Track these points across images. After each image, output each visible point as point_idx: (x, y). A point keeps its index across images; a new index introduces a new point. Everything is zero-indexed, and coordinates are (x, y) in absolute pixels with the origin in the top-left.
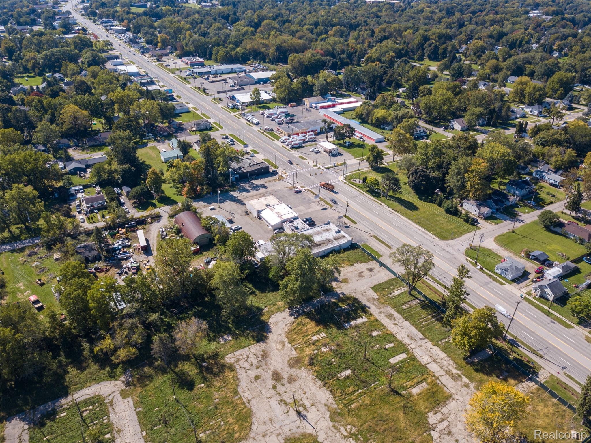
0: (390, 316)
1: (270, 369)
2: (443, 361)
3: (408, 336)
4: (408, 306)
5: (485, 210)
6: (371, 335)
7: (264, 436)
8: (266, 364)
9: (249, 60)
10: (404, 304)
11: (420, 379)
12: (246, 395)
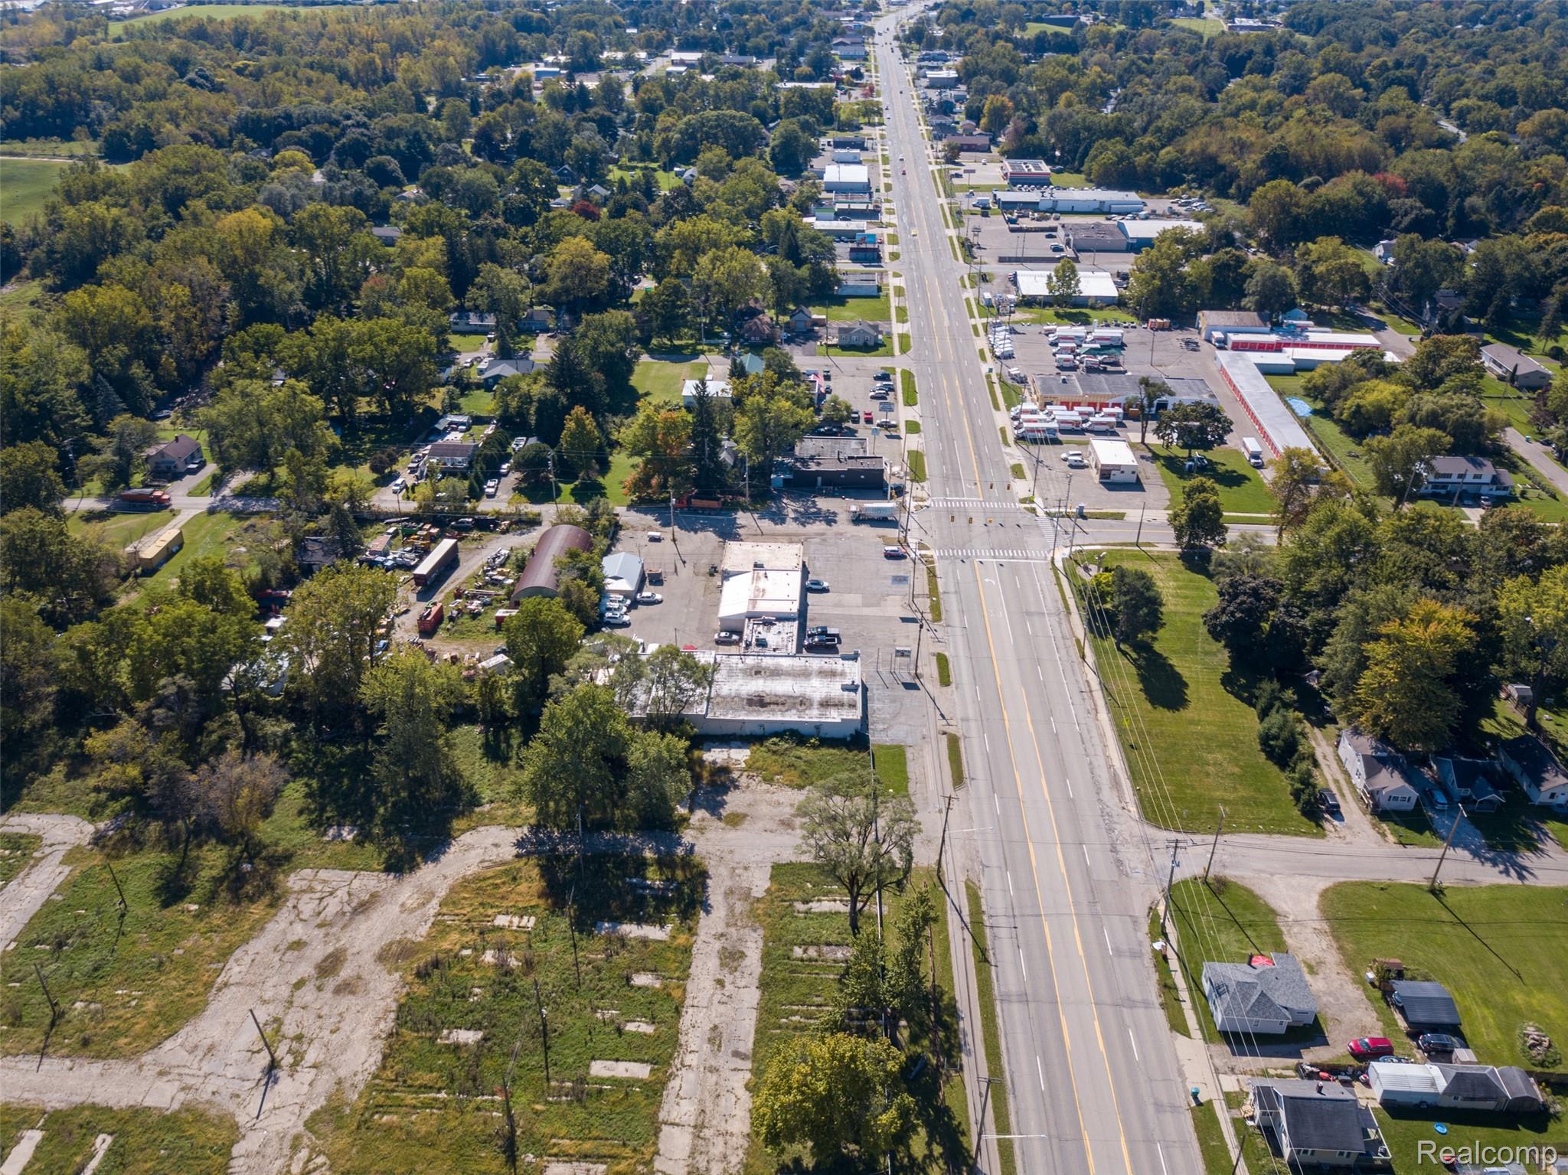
0: (731, 958)
1: (338, 940)
2: (720, 1141)
3: (715, 1027)
4: (812, 952)
5: (1391, 782)
6: (628, 979)
7: (161, 1074)
8: (345, 927)
9: (1182, 181)
10: (806, 944)
11: (604, 1151)
12: (237, 969)
